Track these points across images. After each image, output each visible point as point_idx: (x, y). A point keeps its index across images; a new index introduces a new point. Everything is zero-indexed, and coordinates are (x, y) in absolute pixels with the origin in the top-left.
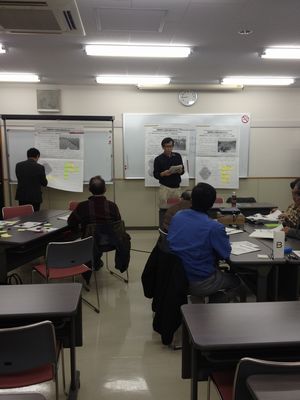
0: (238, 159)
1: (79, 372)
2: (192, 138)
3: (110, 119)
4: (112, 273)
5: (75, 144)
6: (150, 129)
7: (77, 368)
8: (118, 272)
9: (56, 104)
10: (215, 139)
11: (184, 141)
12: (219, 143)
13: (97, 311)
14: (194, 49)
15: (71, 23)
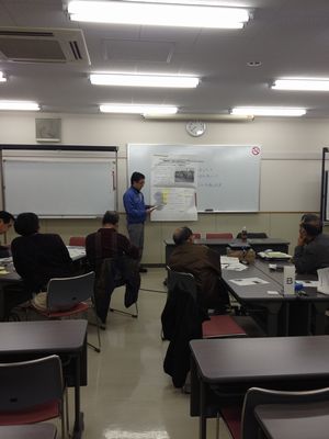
2: (200, 170)
3: (113, 149)
9: (56, 133)
11: (192, 172)
13: (97, 350)
14: (203, 79)
15: (78, 54)
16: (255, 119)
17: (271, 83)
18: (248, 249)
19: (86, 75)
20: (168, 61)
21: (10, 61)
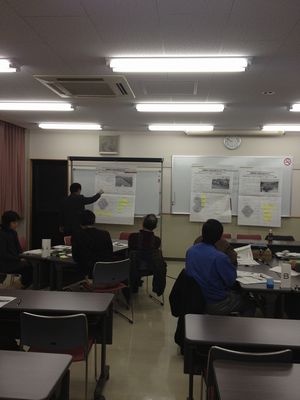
0: (280, 198)
1: (108, 367)
2: (235, 178)
3: (159, 160)
4: (151, 297)
5: (129, 182)
6: (197, 170)
7: (107, 363)
8: (155, 295)
9: (114, 148)
10: (258, 179)
11: (228, 180)
12: (262, 183)
13: (131, 322)
14: (227, 105)
15: (123, 90)
16: (286, 134)
17: (290, 107)
18: (264, 249)
19: (133, 105)
20: (195, 93)
21: (76, 97)
